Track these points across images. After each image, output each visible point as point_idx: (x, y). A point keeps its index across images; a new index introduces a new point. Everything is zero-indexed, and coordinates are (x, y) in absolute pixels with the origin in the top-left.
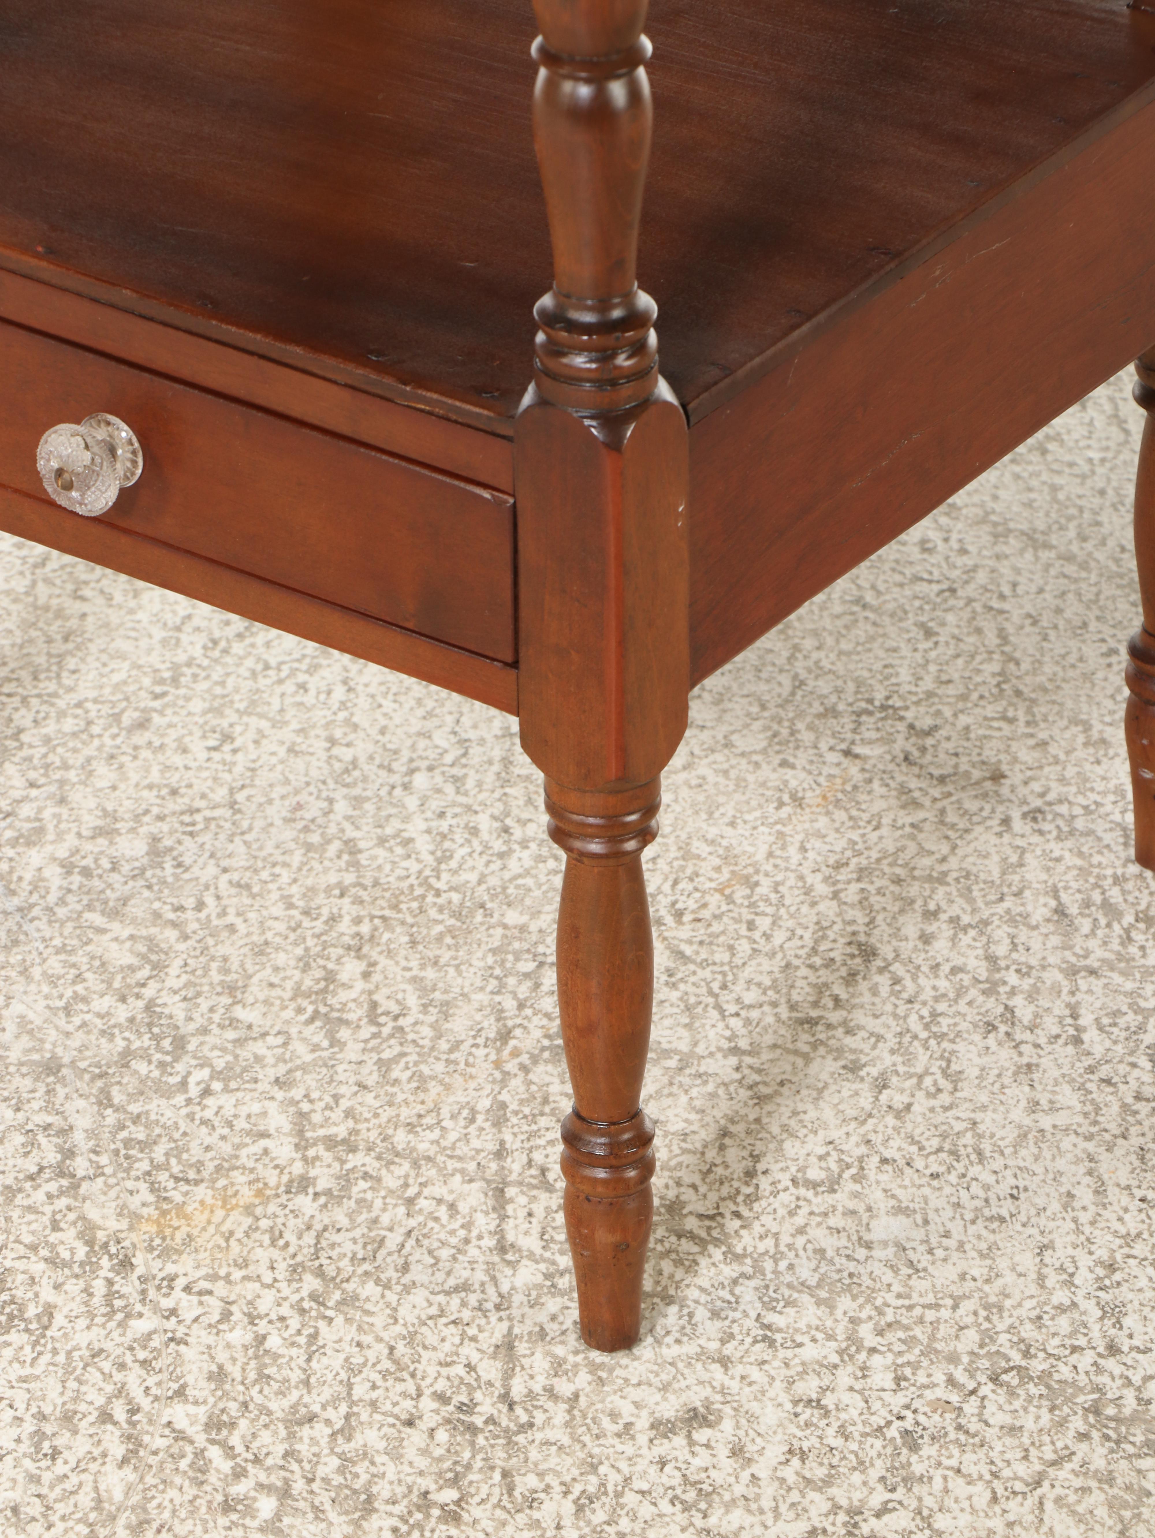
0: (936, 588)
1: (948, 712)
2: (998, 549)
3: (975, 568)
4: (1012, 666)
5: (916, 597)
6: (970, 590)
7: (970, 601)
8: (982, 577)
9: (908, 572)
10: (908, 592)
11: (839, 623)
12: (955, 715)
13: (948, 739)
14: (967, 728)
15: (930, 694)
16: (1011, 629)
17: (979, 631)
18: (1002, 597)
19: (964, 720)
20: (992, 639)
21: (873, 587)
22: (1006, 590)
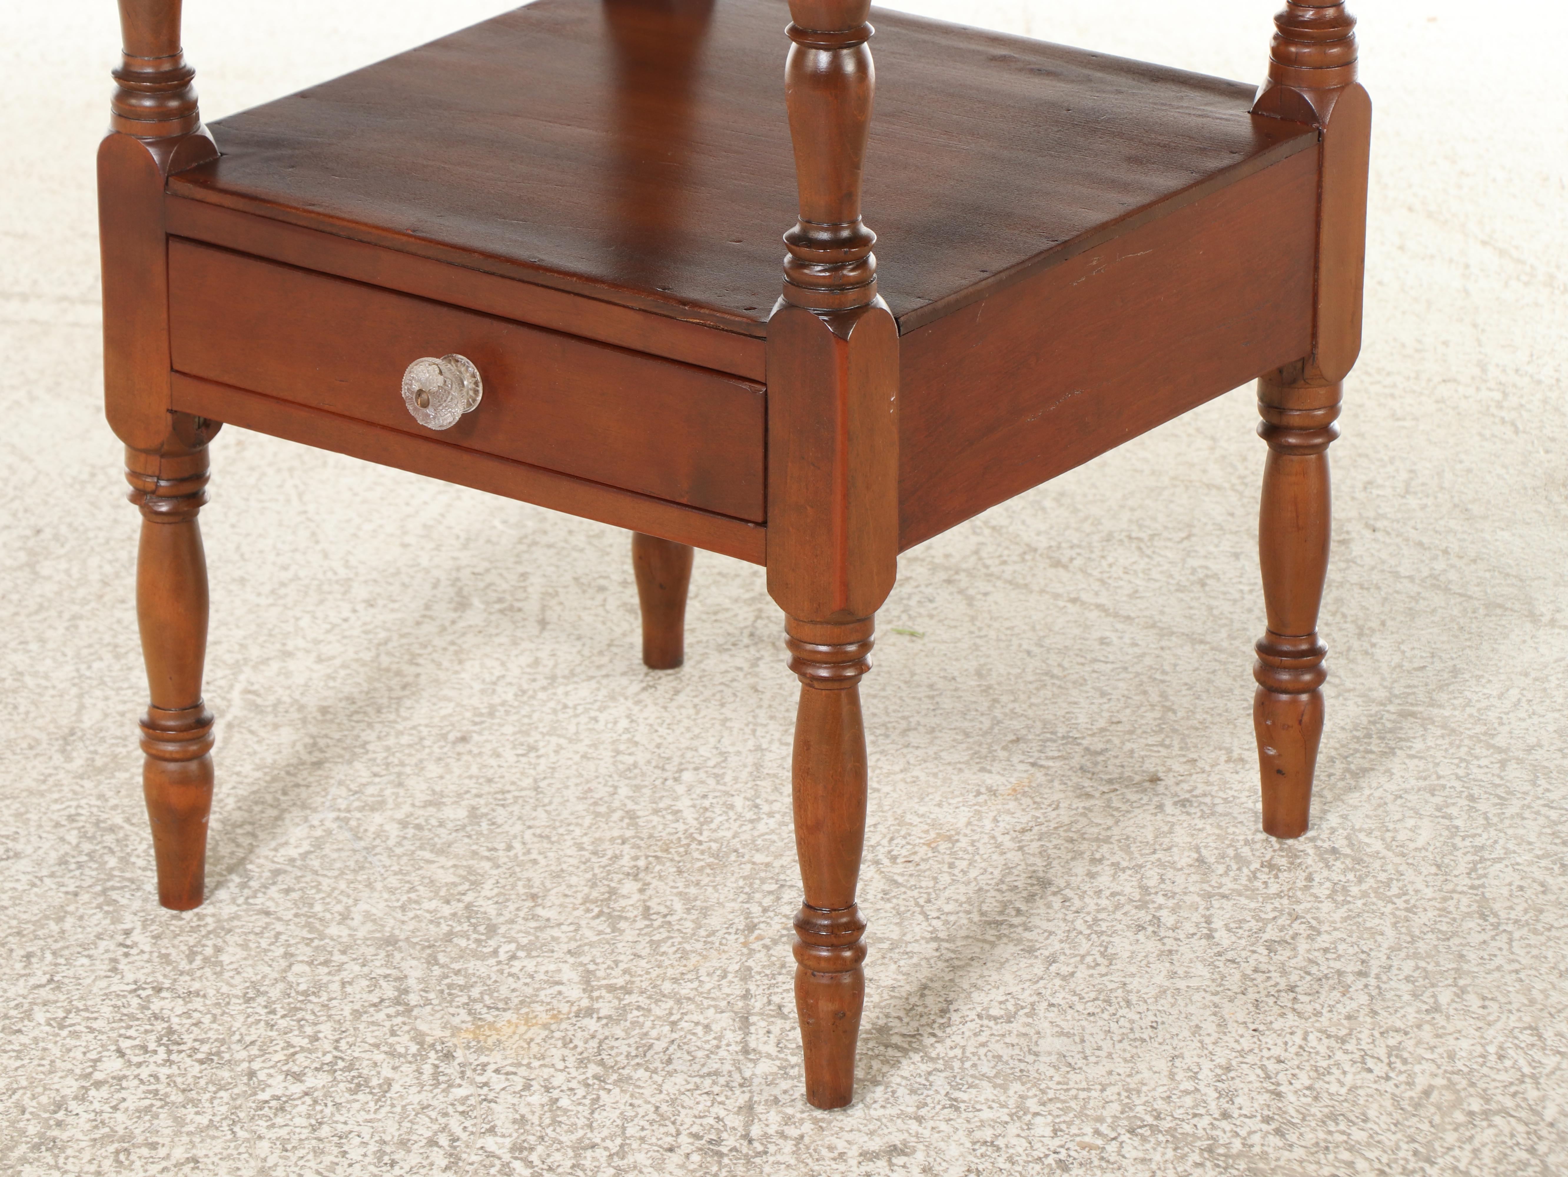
0: (1110, 666)
1: (1116, 741)
2: (1164, 643)
3: (1144, 655)
4: (1170, 715)
5: (1094, 671)
6: (1138, 668)
7: (1138, 674)
8: (1148, 661)
9: (1089, 657)
10: (1088, 668)
11: (1031, 687)
12: (1123, 743)
13: (1116, 757)
14: (1132, 751)
15: (1103, 730)
16: (1170, 692)
17: (1145, 693)
18: (1164, 672)
19: (1128, 746)
20: (1155, 698)
21: (1060, 665)
22: (1167, 668)
